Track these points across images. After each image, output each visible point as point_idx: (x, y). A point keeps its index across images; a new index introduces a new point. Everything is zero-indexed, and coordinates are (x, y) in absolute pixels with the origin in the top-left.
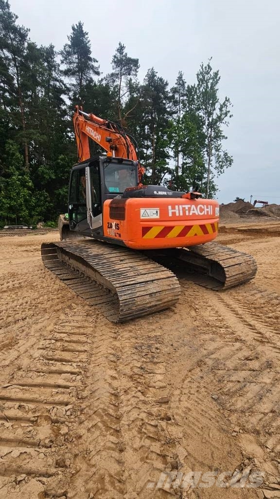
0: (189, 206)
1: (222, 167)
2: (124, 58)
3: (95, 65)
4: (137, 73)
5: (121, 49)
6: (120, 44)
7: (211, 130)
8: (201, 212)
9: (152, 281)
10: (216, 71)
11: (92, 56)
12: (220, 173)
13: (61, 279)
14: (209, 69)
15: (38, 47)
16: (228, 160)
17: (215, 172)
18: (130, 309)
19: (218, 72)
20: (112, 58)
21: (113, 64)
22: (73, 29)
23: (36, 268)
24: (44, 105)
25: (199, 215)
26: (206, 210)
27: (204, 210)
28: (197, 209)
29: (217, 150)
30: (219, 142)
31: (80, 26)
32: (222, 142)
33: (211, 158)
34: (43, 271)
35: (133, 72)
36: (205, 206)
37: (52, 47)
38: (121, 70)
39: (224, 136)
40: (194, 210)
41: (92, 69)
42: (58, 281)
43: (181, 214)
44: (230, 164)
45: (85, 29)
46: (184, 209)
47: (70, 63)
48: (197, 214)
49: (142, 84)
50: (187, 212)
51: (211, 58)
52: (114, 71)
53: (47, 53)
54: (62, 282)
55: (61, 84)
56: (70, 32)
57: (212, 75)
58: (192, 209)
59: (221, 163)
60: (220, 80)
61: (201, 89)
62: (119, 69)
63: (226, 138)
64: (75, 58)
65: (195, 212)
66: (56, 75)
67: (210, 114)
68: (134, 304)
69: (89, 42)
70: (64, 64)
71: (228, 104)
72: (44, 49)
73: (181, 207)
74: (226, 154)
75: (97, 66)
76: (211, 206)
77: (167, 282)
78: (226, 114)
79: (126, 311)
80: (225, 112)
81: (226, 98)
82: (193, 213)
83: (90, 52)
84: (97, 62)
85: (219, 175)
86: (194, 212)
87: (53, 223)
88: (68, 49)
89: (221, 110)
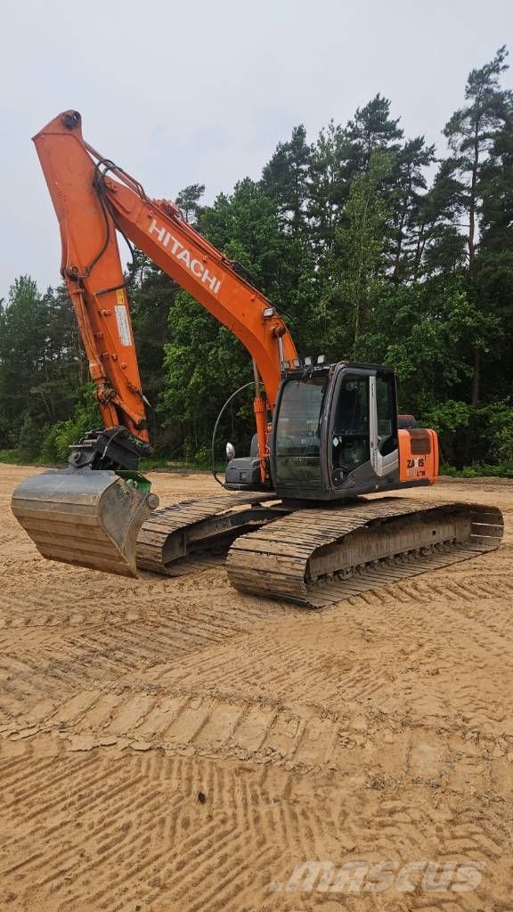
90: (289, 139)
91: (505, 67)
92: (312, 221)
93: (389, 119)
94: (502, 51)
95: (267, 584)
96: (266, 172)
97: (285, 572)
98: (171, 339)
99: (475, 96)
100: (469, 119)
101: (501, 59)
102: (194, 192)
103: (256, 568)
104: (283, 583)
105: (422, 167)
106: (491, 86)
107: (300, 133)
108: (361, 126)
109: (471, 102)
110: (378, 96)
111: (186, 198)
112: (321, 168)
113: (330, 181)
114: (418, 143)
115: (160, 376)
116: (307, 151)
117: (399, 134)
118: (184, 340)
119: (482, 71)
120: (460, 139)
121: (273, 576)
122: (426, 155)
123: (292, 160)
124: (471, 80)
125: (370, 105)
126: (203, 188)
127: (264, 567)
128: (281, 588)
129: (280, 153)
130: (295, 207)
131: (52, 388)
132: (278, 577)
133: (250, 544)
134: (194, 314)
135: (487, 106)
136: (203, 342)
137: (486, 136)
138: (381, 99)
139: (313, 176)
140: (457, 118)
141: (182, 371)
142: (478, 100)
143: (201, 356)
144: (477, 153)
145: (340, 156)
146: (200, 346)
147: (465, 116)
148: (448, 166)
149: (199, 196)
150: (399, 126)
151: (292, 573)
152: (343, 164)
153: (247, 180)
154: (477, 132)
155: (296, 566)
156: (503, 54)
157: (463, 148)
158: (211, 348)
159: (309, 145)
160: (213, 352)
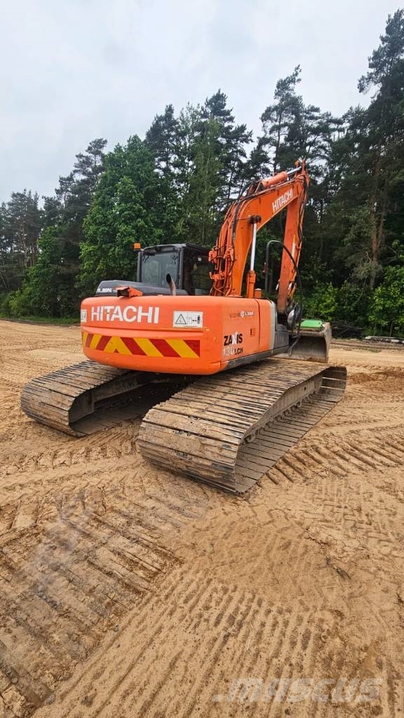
0: (112, 307)
8: (129, 317)
25: (124, 321)
26: (140, 314)
27: (136, 314)
28: (122, 311)
36: (140, 308)
40: (117, 314)
43: (102, 319)
46: (105, 311)
48: (121, 320)
50: (108, 315)
58: (115, 312)
65: (120, 316)
73: (102, 308)
76: (157, 309)
82: (115, 319)
86: (117, 316)
90: (163, 113)
91: (299, 80)
92: (176, 171)
93: (226, 108)
94: (297, 68)
95: (187, 466)
96: (148, 135)
97: (212, 458)
98: (85, 240)
99: (280, 97)
100: (275, 113)
101: (297, 74)
102: (99, 144)
103: (175, 448)
104: (208, 469)
105: (245, 143)
106: (290, 92)
107: (170, 110)
108: (209, 110)
109: (277, 102)
110: (219, 91)
111: (95, 147)
112: (183, 135)
113: (188, 145)
114: (243, 128)
115: (78, 264)
116: (175, 122)
117: (231, 119)
118: (93, 241)
119: (285, 81)
120: (270, 125)
121: (195, 460)
122: (247, 137)
123: (164, 127)
124: (278, 87)
125: (214, 97)
126: (106, 141)
127: (184, 448)
128: (204, 473)
129: (157, 122)
130: (166, 159)
131: (6, 269)
132: (201, 461)
133: (167, 419)
134: (100, 224)
135: (287, 105)
136: (106, 243)
137: (286, 124)
138: (221, 93)
139: (178, 140)
140: (269, 111)
141: (92, 262)
142: (282, 100)
143: (105, 252)
144: (279, 136)
145: (195, 128)
146: (104, 246)
147: (274, 110)
148: (263, 141)
149: (103, 146)
150: (232, 114)
151: (219, 459)
152: (196, 134)
153: (136, 137)
154: (280, 122)
155: (225, 452)
156: (298, 71)
157: (271, 132)
158: (111, 247)
159: (175, 119)
160: (112, 249)
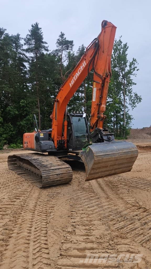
1: (134, 103)
2: (64, 40)
3: (46, 45)
4: (72, 49)
5: (62, 35)
6: (61, 33)
7: (124, 80)
9: (59, 169)
10: (125, 43)
11: (43, 40)
12: (133, 107)
13: (18, 174)
14: (120, 42)
15: (10, 36)
16: (138, 99)
17: (129, 107)
18: (47, 181)
19: (126, 44)
20: (56, 41)
21: (57, 44)
22: (32, 26)
23: (4, 170)
24: (12, 70)
29: (130, 93)
30: (131, 88)
31: (37, 25)
32: (133, 87)
33: (126, 98)
34: (8, 171)
35: (70, 48)
37: (18, 35)
38: (62, 48)
39: (134, 83)
41: (44, 48)
42: (16, 175)
44: (140, 101)
45: (39, 26)
47: (30, 44)
49: (76, 55)
51: (121, 36)
52: (57, 48)
53: (15, 39)
54: (18, 175)
55: (24, 56)
56: (31, 28)
57: (123, 46)
59: (133, 101)
60: (128, 48)
61: (116, 55)
62: (61, 47)
63: (136, 84)
64: (33, 42)
66: (21, 51)
67: (123, 69)
68: (49, 178)
69: (42, 33)
70: (26, 45)
71: (135, 63)
72: (13, 36)
74: (136, 95)
75: (47, 46)
77: (66, 169)
78: (134, 69)
79: (45, 181)
80: (133, 67)
81: (133, 59)
83: (42, 39)
84: (47, 43)
85: (133, 108)
87: (15, 145)
88: (28, 37)
89: (130, 66)
